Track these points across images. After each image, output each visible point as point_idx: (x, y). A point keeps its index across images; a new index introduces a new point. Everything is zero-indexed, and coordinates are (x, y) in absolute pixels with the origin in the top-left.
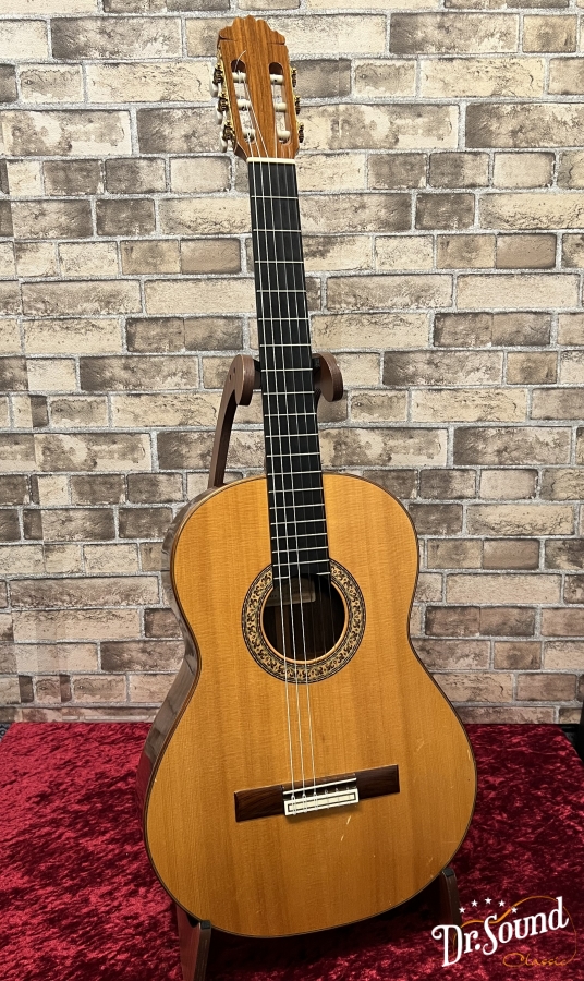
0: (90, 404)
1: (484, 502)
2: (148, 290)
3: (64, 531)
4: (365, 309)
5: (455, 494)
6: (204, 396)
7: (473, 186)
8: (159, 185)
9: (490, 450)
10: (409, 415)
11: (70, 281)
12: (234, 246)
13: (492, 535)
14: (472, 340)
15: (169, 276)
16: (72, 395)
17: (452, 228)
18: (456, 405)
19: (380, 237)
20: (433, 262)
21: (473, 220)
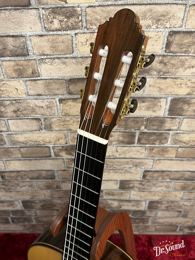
2: (8, 163)
4: (111, 168)
5: (147, 216)
6: (40, 192)
7: (169, 130)
8: (4, 129)
9: (163, 206)
10: (130, 197)
12: (47, 149)
14: (160, 178)
15: (16, 159)
17: (156, 144)
18: (150, 195)
19: (119, 146)
20: (145, 155)
21: (167, 142)
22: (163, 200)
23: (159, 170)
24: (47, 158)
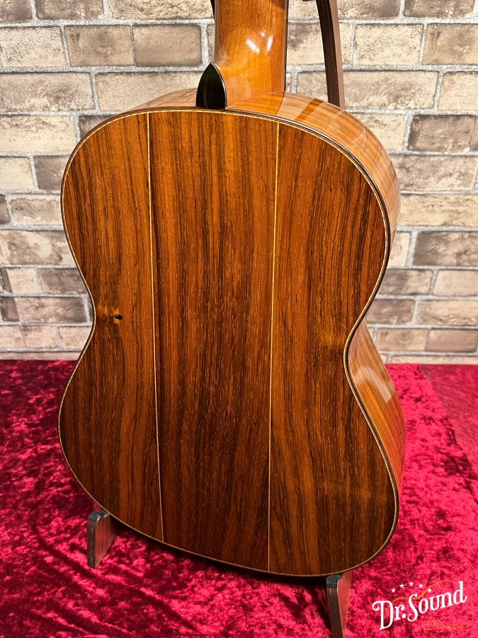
0: (49, 203)
1: (436, 298)
2: (100, 84)
3: (38, 315)
5: (409, 291)
9: (450, 252)
11: (13, 73)
12: (193, 34)
13: (440, 325)
14: (449, 144)
15: (122, 69)
16: (30, 193)
17: (446, 16)
18: (423, 210)
19: (362, 25)
20: (419, 57)
21: (472, 7)
22: (451, 228)
23: (449, 113)
24: (192, 69)
